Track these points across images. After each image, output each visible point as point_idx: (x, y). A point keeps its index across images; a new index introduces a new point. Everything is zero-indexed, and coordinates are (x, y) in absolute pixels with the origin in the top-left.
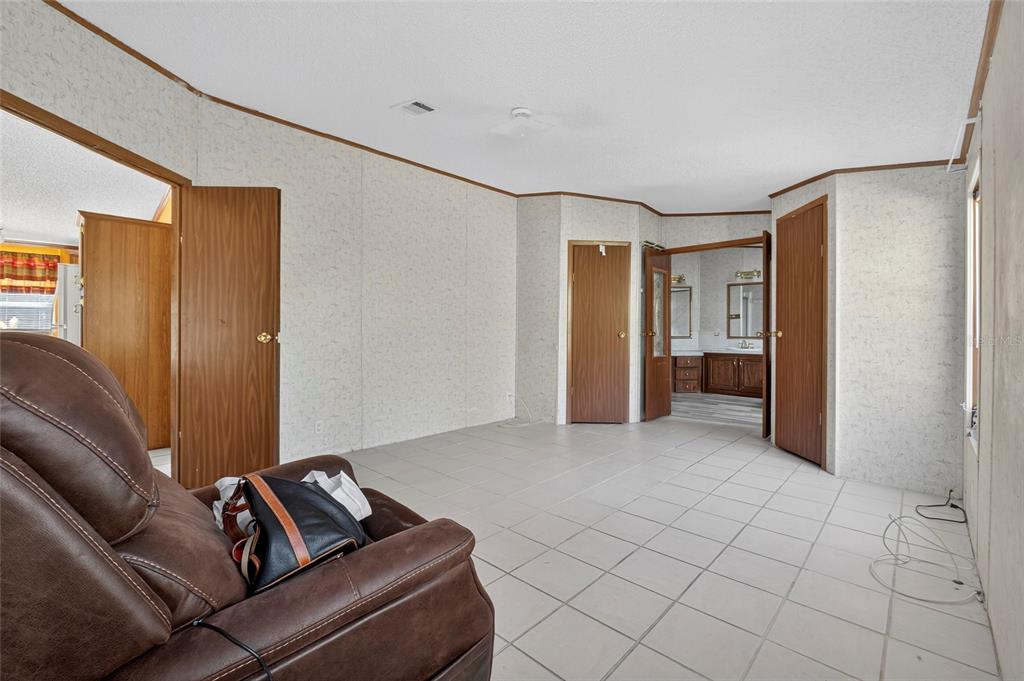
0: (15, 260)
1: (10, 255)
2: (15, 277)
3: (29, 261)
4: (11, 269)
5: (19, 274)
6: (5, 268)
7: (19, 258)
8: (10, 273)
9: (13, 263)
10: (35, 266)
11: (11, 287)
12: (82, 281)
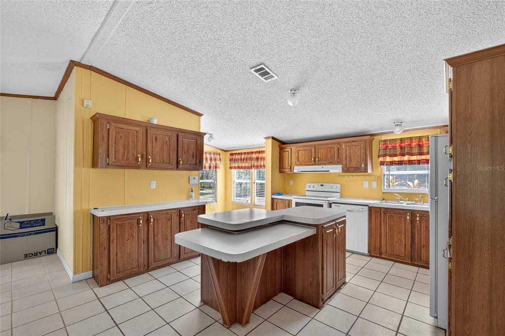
0: (411, 142)
1: (409, 140)
2: (412, 154)
3: (419, 141)
4: (409, 149)
5: (414, 152)
6: (406, 148)
7: (414, 140)
8: (409, 151)
9: (410, 145)
10: (423, 144)
11: (409, 161)
12: (450, 150)
